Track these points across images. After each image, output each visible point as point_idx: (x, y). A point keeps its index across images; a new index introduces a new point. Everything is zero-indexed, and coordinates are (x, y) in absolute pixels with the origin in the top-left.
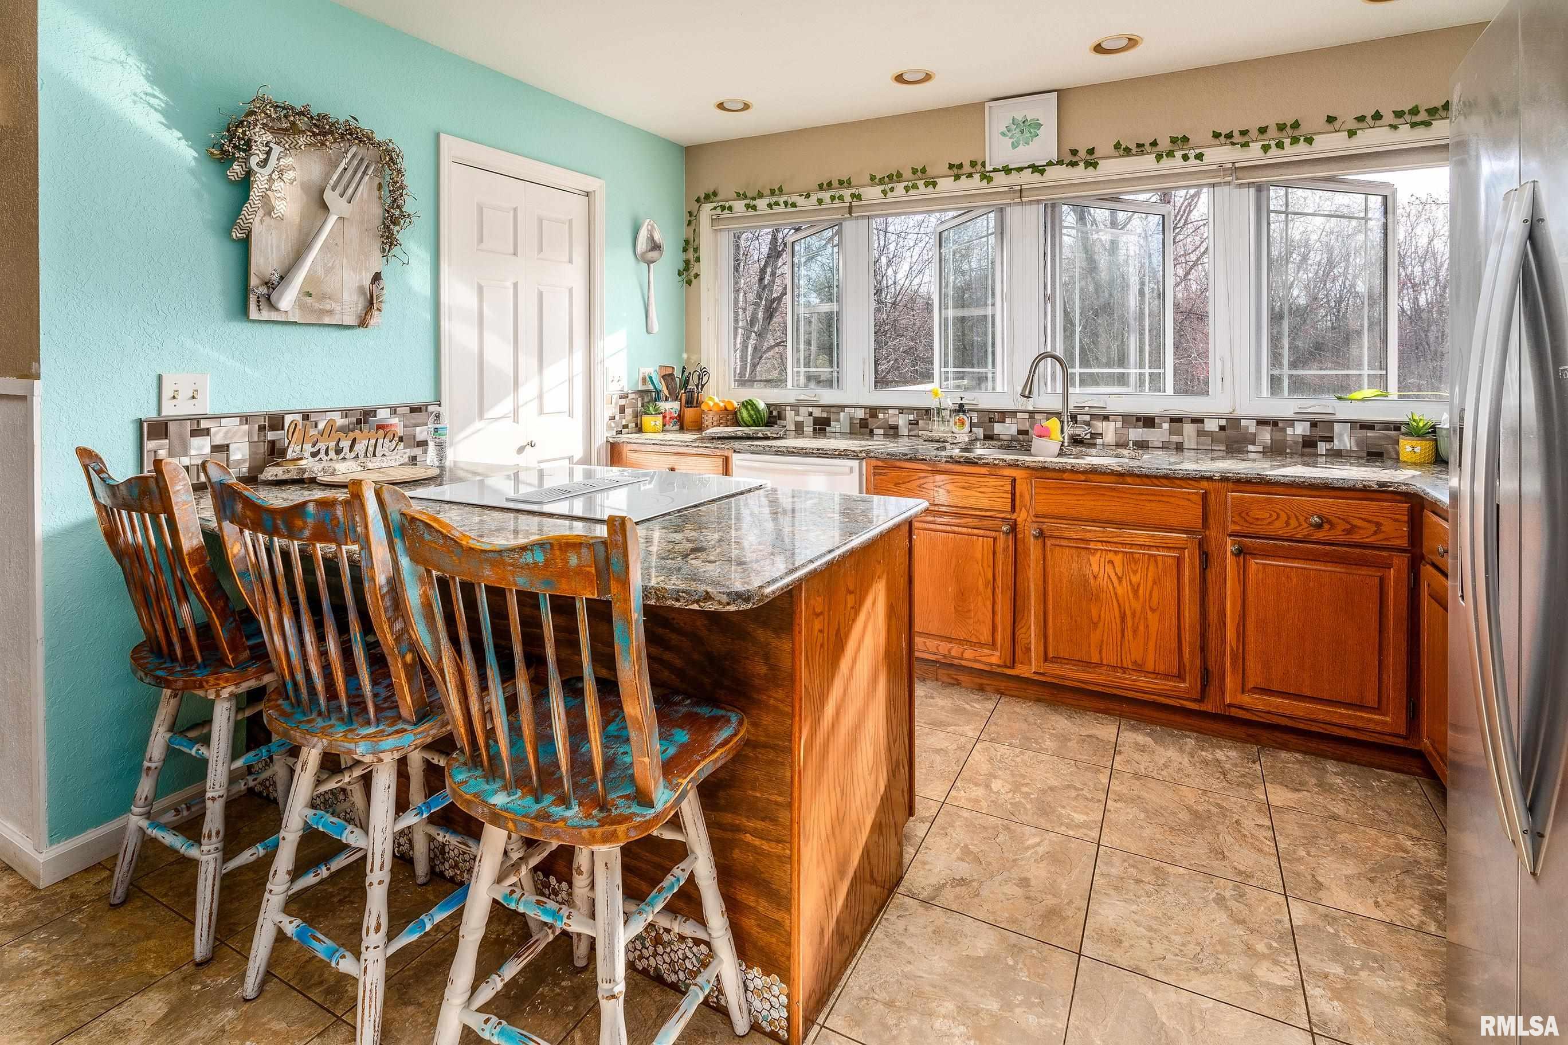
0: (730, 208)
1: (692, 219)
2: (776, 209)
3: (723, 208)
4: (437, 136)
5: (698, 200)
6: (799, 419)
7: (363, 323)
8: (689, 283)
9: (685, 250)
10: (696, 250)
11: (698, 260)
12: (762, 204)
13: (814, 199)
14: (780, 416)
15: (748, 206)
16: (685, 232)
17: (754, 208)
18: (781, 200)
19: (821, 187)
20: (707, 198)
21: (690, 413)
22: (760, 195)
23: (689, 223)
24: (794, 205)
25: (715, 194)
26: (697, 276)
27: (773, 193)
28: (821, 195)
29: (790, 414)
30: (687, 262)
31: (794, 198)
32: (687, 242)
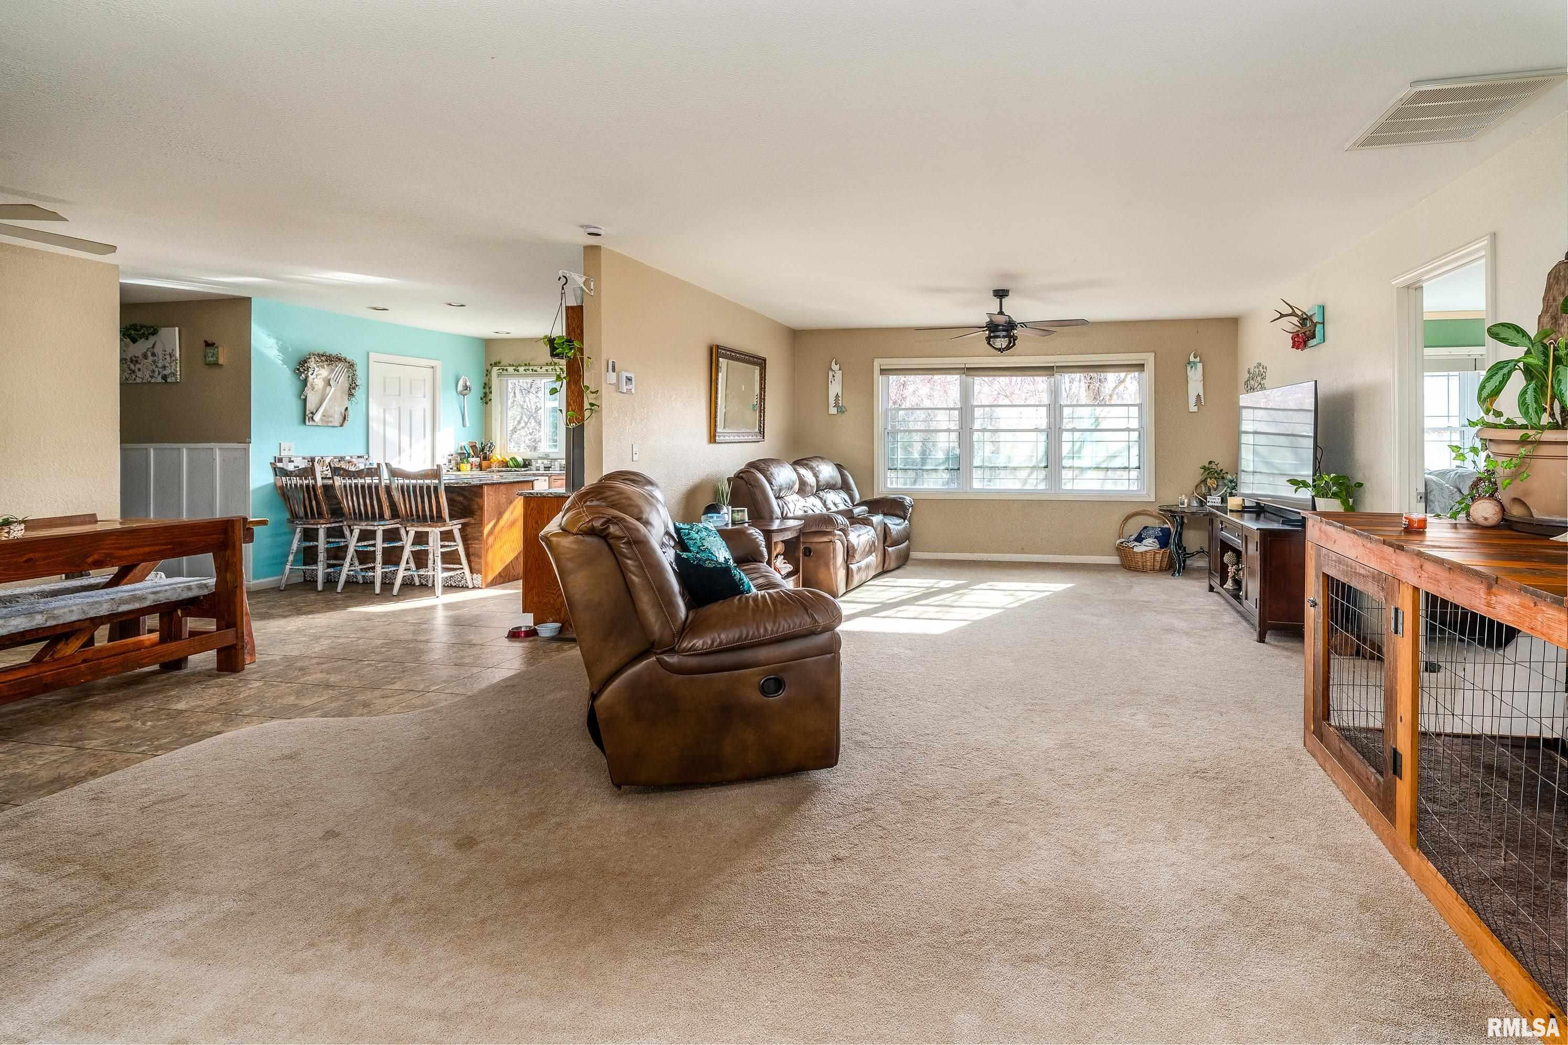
0: (506, 370)
1: (488, 373)
2: (528, 372)
3: (503, 370)
4: (368, 354)
5: (491, 365)
6: (538, 465)
7: (342, 425)
8: (486, 403)
9: (484, 388)
10: (490, 388)
11: (491, 392)
12: (521, 369)
13: (544, 368)
14: (530, 464)
15: (515, 370)
16: (485, 380)
17: (518, 371)
18: (531, 368)
19: (547, 364)
20: (496, 364)
21: (484, 463)
22: (520, 366)
23: (487, 375)
24: (536, 371)
25: (499, 363)
26: (490, 400)
27: (526, 365)
28: (547, 368)
29: (533, 463)
30: (485, 394)
31: (535, 368)
32: (485, 384)
